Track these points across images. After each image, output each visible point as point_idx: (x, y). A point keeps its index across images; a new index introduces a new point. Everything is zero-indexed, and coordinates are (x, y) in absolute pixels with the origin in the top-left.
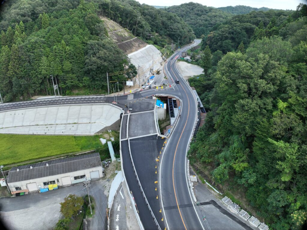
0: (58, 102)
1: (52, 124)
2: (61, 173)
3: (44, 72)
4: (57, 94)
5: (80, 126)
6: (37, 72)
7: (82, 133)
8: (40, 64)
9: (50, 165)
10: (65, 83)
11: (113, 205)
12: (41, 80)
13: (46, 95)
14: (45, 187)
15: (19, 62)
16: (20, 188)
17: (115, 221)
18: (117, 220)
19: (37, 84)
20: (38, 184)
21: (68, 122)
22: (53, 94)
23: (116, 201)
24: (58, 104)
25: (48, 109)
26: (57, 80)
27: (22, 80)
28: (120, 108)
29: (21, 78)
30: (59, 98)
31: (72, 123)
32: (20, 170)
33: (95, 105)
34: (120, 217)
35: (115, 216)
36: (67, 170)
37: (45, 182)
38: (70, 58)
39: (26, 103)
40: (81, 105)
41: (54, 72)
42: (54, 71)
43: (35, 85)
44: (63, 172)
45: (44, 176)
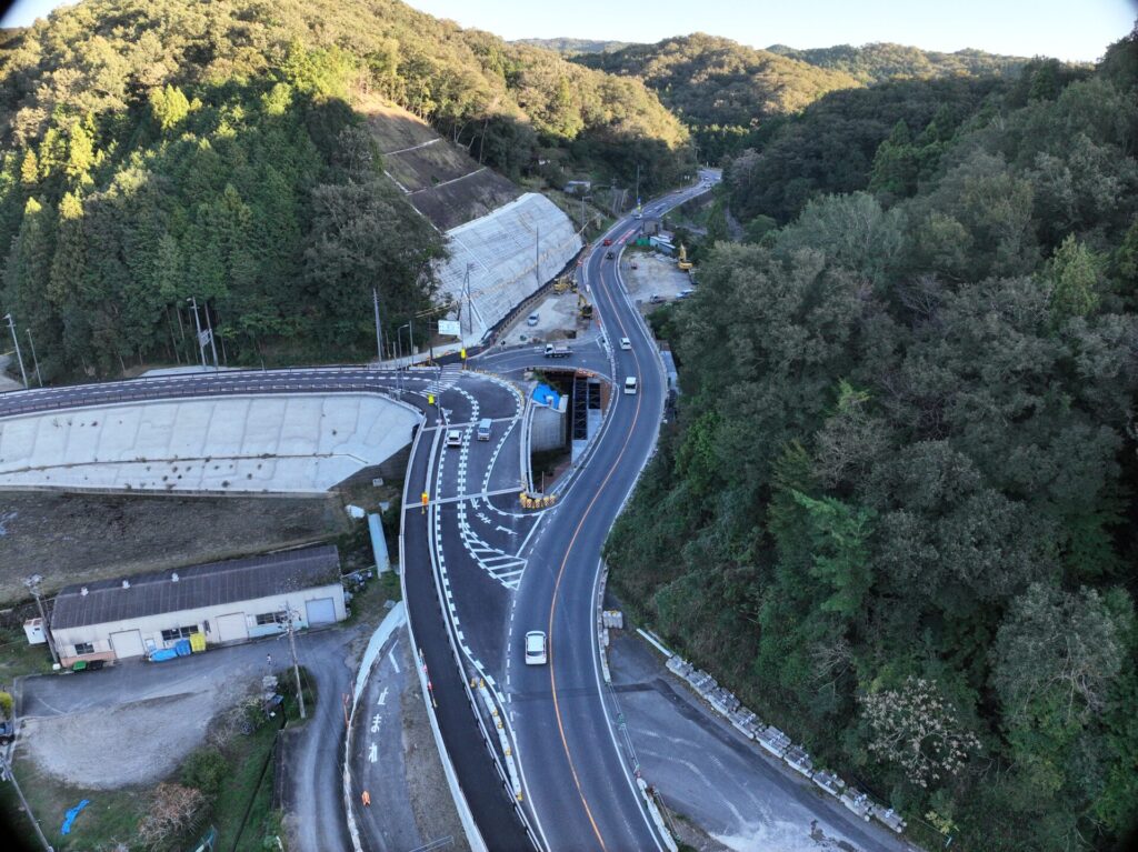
0: (214, 387)
1: (192, 456)
2: (215, 603)
3: (167, 287)
4: (210, 362)
5: (282, 463)
6: (144, 287)
7: (287, 487)
8: (156, 262)
9: (184, 579)
10: (236, 325)
11: (366, 690)
12: (159, 313)
13: (172, 363)
14: (167, 647)
15: (87, 253)
16: (91, 646)
17: (368, 731)
18: (375, 729)
19: (144, 327)
20: (144, 636)
21: (244, 454)
22: (196, 361)
23: (377, 678)
24: (212, 394)
25: (178, 409)
26: (211, 313)
27: (93, 314)
28: (412, 407)
29: (93, 304)
30: (214, 375)
31: (255, 455)
32: (92, 592)
33: (331, 396)
34: (382, 721)
35: (369, 719)
36: (235, 592)
37: (166, 628)
38: (253, 244)
39: (108, 388)
40: (286, 398)
41: (200, 289)
42: (201, 285)
43: (136, 328)
44: (224, 600)
45: (165, 611)
